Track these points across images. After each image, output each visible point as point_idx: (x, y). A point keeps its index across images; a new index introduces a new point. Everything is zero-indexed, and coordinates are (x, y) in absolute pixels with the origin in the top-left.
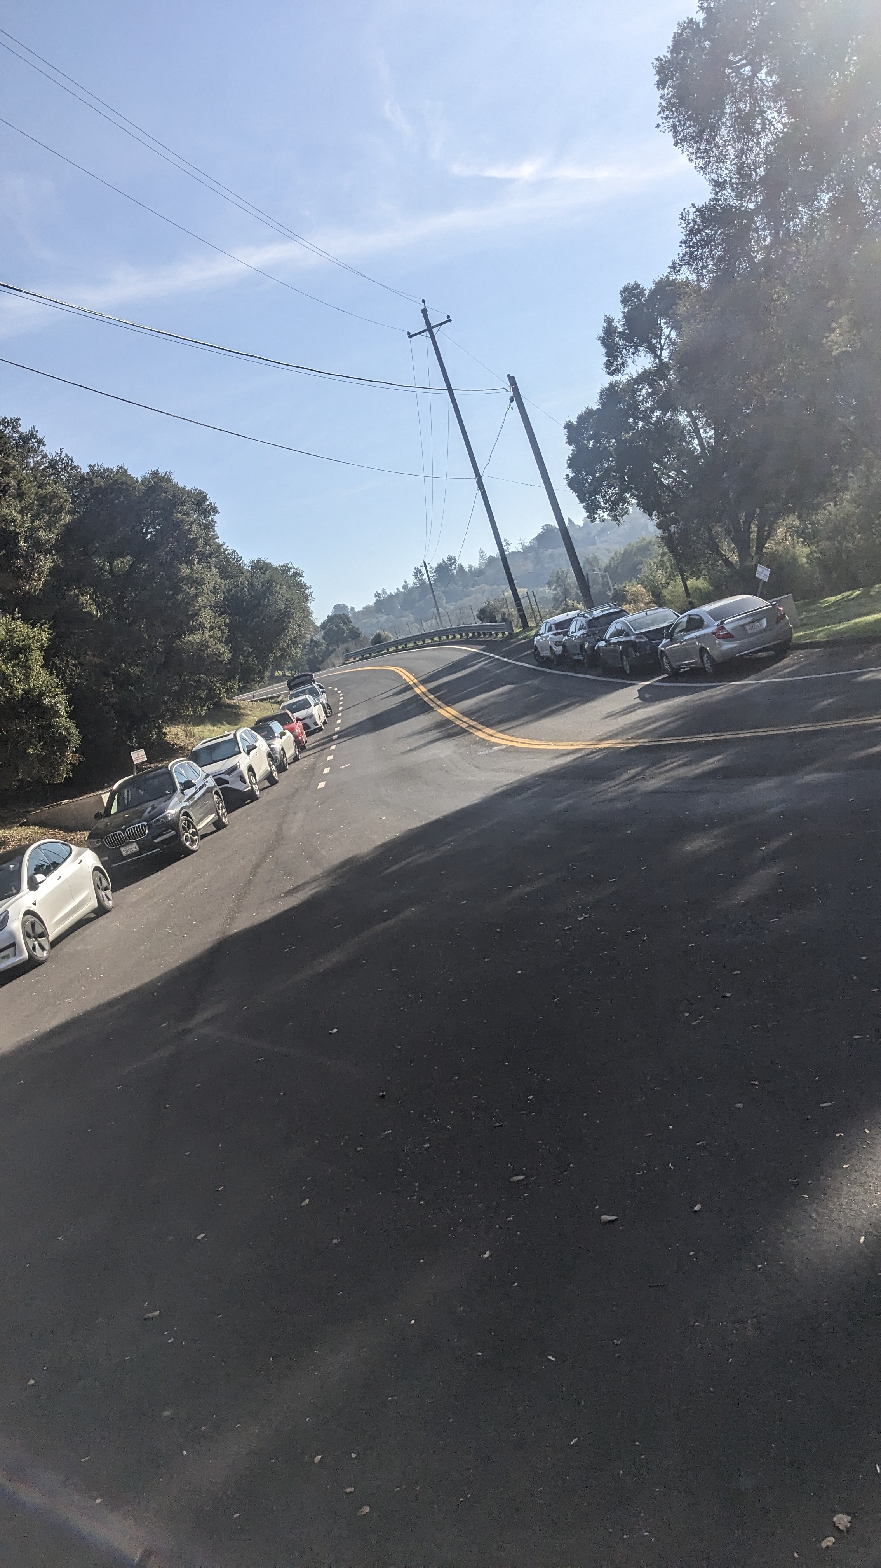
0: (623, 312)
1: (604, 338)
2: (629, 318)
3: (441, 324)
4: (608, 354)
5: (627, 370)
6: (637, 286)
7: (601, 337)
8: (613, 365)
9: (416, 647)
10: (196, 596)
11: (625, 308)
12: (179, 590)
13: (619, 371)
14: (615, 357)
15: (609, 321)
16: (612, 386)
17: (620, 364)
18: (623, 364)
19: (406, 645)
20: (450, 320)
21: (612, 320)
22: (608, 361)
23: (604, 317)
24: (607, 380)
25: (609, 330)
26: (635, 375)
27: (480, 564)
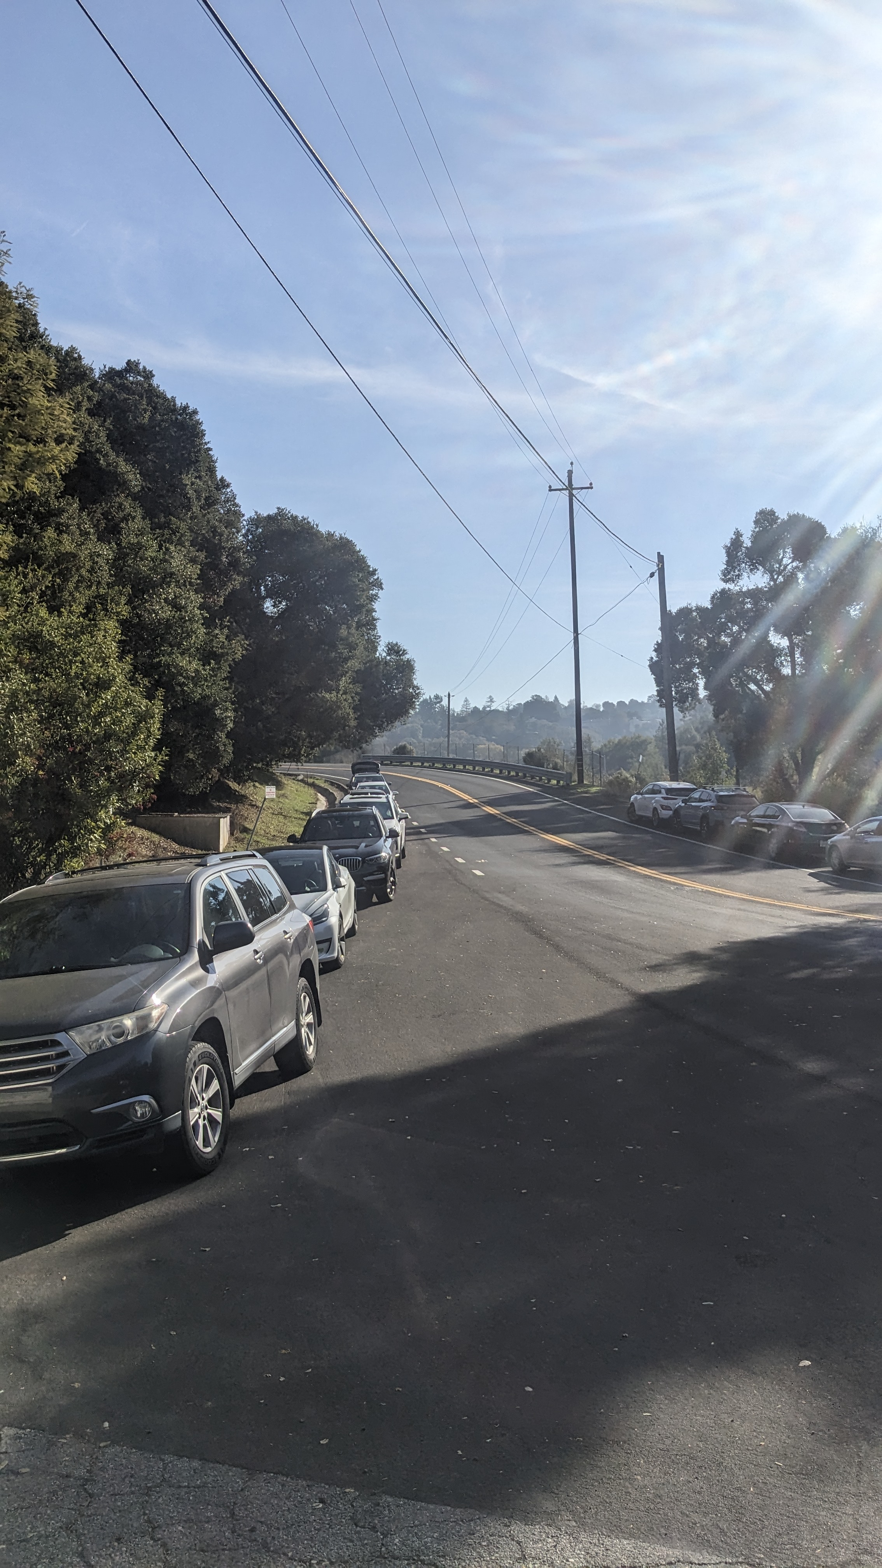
0: (754, 531)
1: (729, 548)
2: (755, 538)
3: (582, 488)
4: (728, 563)
5: (741, 583)
6: (772, 513)
7: (727, 546)
8: (730, 573)
9: (444, 768)
10: (346, 660)
11: (756, 528)
12: (333, 647)
13: (733, 582)
14: (734, 568)
15: (738, 534)
16: (723, 592)
17: (736, 576)
18: (739, 576)
19: (434, 764)
20: (592, 488)
21: (741, 536)
22: (726, 569)
23: (735, 530)
24: (722, 585)
25: (735, 545)
26: (744, 589)
27: (462, 711)
